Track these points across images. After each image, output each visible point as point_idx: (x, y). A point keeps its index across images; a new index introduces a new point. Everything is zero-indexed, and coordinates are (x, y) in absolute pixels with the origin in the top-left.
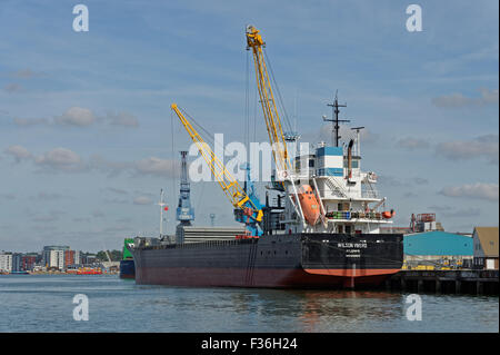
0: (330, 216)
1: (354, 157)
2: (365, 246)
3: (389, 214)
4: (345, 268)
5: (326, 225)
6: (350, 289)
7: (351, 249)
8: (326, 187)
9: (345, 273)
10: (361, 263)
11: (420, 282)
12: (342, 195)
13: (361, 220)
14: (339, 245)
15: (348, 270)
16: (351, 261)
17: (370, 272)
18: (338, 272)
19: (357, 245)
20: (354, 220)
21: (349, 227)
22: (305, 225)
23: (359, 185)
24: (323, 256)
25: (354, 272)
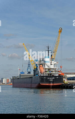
0: (46, 72)
1: (52, 58)
2: (54, 78)
3: (60, 71)
4: (49, 83)
5: (45, 74)
6: (51, 88)
7: (51, 79)
8: (46, 65)
9: (49, 84)
10: (53, 82)
11: (66, 86)
12: (49, 67)
13: (53, 73)
14: (48, 78)
15: (50, 84)
16: (51, 82)
17: (55, 84)
18: (48, 84)
19: (52, 78)
20: (51, 73)
21: (51, 74)
22: (40, 74)
23: (53, 65)
24: (44, 81)
25: (51, 84)
